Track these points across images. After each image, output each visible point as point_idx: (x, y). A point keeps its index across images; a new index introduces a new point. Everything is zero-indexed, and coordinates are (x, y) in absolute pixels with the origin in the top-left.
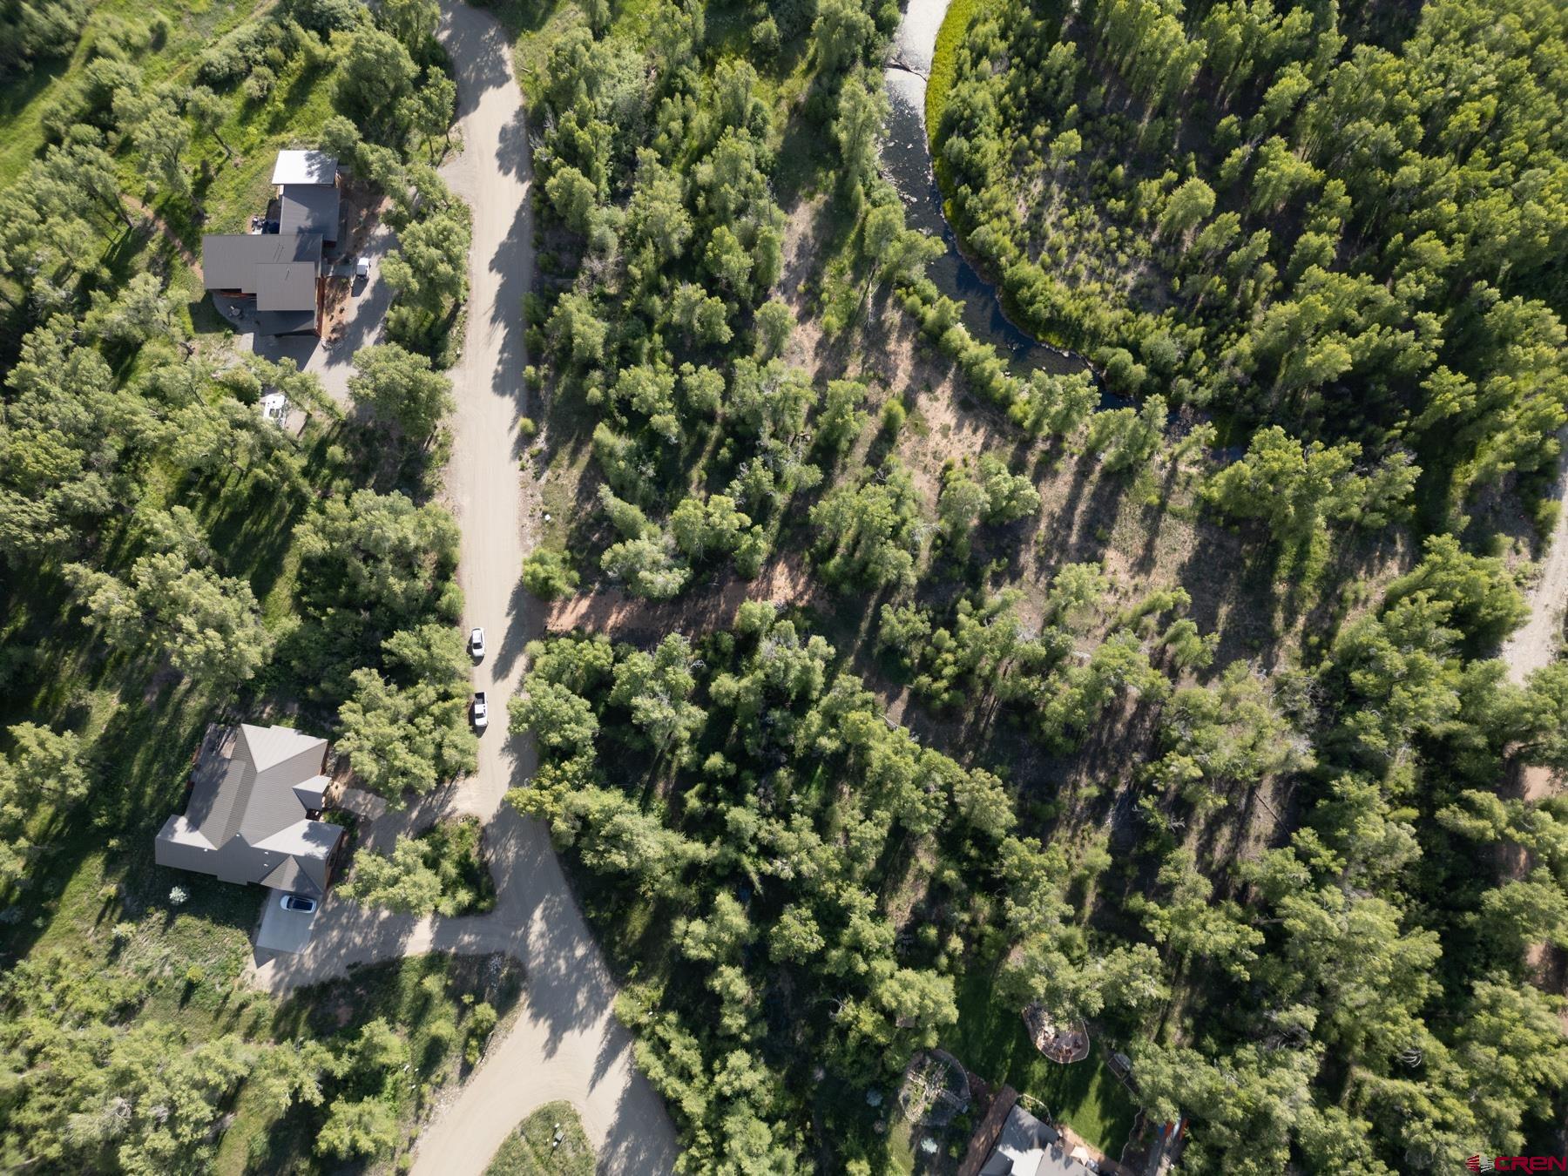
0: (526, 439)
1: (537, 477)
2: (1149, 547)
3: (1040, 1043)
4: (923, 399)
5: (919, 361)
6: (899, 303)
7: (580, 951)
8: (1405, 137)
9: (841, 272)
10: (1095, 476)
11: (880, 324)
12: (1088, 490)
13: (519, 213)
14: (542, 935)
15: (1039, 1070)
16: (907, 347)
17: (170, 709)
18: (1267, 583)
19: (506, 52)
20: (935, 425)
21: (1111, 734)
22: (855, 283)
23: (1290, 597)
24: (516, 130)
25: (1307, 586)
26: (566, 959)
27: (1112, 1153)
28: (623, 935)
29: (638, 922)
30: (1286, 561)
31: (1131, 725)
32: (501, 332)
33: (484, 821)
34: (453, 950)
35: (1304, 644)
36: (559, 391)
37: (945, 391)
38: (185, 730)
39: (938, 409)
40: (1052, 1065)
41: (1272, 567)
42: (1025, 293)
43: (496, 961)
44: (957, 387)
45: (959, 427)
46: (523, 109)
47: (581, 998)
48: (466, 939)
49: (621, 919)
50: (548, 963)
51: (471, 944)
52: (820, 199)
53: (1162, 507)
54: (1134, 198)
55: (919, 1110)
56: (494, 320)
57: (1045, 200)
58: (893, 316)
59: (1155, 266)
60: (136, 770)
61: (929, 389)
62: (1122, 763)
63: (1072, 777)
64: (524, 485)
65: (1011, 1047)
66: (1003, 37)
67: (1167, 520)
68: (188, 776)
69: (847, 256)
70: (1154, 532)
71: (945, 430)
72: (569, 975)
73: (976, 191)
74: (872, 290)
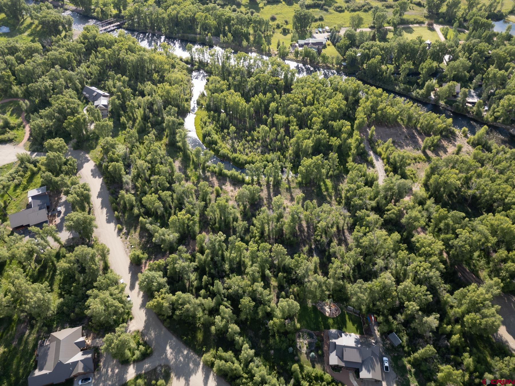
0: (120, 231)
1: (126, 239)
2: (291, 196)
3: (327, 314)
4: (223, 187)
5: (219, 180)
6: (208, 171)
7: (185, 352)
8: (300, 105)
9: (192, 170)
10: (272, 187)
11: (206, 176)
12: (271, 190)
13: (101, 185)
14: (171, 353)
15: (331, 321)
16: (214, 179)
17: (23, 343)
18: (322, 193)
19: (87, 155)
20: (229, 191)
21: (305, 236)
22: (196, 171)
23: (328, 194)
24: (95, 169)
25: (330, 190)
26: (182, 356)
27: (361, 333)
28: (197, 341)
29: (200, 336)
30: (323, 188)
31: (308, 232)
32: (105, 210)
33: (141, 330)
34: (143, 372)
35: (337, 201)
36: (126, 217)
37: (228, 184)
38: (30, 346)
39: (228, 187)
40: (333, 318)
41: (320, 190)
42: (237, 159)
43: (159, 368)
44: (230, 182)
45: (235, 189)
46: (96, 165)
47: (191, 365)
48: (147, 366)
49: (194, 337)
50: (176, 360)
51: (149, 367)
52: (180, 159)
53: (290, 188)
54: (252, 136)
55: (305, 348)
56: (102, 208)
57: (233, 143)
58: (208, 174)
59: (263, 146)
60: (14, 367)
61: (224, 184)
62: (310, 241)
63: (300, 249)
64: (123, 242)
65: (320, 319)
66: (209, 118)
67: (292, 190)
68: (34, 360)
69: (192, 167)
70: (291, 193)
71: (232, 191)
72: (184, 360)
73: (216, 145)
74: (201, 171)
